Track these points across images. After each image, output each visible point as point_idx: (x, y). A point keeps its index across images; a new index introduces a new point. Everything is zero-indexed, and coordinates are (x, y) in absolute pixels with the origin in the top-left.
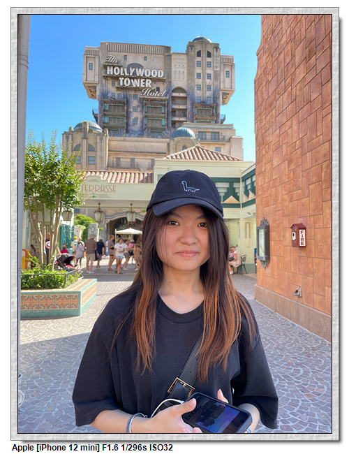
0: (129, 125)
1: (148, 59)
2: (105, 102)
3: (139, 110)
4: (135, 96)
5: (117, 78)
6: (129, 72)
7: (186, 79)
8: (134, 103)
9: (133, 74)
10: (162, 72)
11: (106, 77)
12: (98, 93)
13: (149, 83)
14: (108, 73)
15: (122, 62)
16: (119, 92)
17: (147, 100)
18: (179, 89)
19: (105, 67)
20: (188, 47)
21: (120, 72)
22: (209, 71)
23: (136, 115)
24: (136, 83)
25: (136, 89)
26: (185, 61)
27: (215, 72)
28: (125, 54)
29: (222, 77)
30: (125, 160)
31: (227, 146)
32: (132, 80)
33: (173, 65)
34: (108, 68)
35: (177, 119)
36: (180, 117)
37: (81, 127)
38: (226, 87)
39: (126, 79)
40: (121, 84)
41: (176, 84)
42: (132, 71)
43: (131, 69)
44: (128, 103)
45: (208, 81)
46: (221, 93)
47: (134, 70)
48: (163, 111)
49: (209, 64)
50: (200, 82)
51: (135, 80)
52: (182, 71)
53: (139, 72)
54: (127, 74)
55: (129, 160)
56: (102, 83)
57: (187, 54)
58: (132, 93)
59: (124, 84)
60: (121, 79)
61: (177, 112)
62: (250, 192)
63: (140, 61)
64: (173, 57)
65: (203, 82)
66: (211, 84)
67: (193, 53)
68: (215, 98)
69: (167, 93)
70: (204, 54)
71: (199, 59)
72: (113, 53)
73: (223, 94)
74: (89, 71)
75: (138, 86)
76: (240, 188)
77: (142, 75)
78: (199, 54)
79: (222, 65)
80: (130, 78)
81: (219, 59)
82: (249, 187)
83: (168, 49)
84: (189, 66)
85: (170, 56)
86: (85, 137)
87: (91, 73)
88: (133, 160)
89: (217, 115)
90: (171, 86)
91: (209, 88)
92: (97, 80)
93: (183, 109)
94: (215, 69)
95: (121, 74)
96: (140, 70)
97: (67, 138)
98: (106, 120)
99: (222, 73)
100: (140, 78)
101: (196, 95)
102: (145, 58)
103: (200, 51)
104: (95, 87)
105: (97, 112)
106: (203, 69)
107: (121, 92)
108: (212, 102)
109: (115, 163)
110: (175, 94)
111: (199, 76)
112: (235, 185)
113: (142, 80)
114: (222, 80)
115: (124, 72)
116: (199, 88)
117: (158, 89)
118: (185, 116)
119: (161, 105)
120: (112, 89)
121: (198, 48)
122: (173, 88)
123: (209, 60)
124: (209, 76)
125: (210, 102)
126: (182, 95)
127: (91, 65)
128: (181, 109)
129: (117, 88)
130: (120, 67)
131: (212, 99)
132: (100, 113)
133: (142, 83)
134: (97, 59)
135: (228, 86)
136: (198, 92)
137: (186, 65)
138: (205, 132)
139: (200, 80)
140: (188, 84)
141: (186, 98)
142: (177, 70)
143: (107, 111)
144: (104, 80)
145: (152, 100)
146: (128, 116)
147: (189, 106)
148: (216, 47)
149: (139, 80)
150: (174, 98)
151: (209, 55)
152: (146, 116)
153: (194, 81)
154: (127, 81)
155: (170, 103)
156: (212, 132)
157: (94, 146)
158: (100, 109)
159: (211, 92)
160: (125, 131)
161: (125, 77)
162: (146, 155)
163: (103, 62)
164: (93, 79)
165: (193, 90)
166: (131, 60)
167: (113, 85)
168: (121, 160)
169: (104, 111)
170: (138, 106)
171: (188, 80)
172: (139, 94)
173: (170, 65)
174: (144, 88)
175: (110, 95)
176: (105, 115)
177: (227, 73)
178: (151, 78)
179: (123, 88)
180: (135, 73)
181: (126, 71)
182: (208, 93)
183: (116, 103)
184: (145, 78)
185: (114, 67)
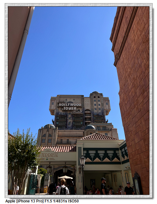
0: (67, 125)
2: (57, 116)
3: (71, 118)
4: (70, 114)
5: (63, 107)
7: (90, 106)
8: (70, 116)
9: (69, 105)
10: (81, 104)
11: (59, 107)
12: (55, 113)
13: (75, 108)
15: (65, 102)
17: (75, 114)
18: (88, 110)
19: (58, 103)
20: (90, 95)
21: (64, 105)
22: (99, 103)
23: (70, 121)
24: (70, 109)
25: (70, 111)
26: (90, 100)
27: (102, 103)
29: (105, 105)
30: (65, 140)
31: (110, 132)
33: (85, 102)
34: (60, 104)
35: (87, 122)
36: (88, 121)
37: (47, 127)
41: (86, 108)
42: (69, 104)
44: (67, 116)
45: (99, 107)
46: (105, 111)
48: (81, 119)
49: (99, 101)
51: (70, 107)
52: (88, 103)
53: (72, 105)
55: (66, 140)
56: (57, 109)
57: (90, 97)
58: (69, 112)
59: (65, 109)
60: (64, 107)
61: (87, 119)
62: (125, 156)
63: (72, 101)
64: (85, 99)
66: (101, 107)
67: (92, 97)
68: (103, 113)
69: (83, 111)
70: (97, 97)
71: (95, 99)
74: (52, 105)
76: (119, 153)
78: (95, 97)
79: (104, 101)
80: (68, 107)
81: (103, 98)
82: (124, 153)
83: (83, 96)
84: (91, 101)
85: (83, 98)
86: (48, 131)
87: (53, 106)
88: (68, 140)
89: (105, 119)
90: (84, 109)
91: (100, 109)
92: (55, 108)
93: (89, 118)
97: (40, 131)
98: (58, 123)
99: (105, 104)
100: (72, 106)
101: (95, 112)
102: (74, 100)
104: (54, 111)
105: (54, 120)
106: (97, 102)
109: (60, 141)
110: (86, 112)
111: (95, 105)
112: (117, 152)
114: (105, 106)
115: (66, 105)
116: (96, 109)
117: (79, 110)
118: (91, 120)
119: (80, 116)
120: (60, 111)
121: (94, 95)
123: (99, 99)
124: (99, 105)
126: (89, 112)
127: (53, 103)
128: (88, 118)
129: (63, 111)
131: (101, 113)
132: (55, 120)
133: (73, 108)
134: (55, 101)
135: (107, 108)
136: (95, 111)
137: (90, 101)
138: (100, 127)
139: (96, 106)
140: (91, 108)
141: (90, 113)
142: (87, 103)
143: (58, 120)
145: (76, 114)
146: (67, 121)
147: (92, 116)
148: (101, 94)
150: (85, 113)
151: (99, 97)
152: (74, 121)
153: (93, 107)
154: (67, 108)
155: (84, 115)
156: (103, 127)
157: (51, 134)
158: (55, 119)
159: (101, 111)
160: (65, 127)
162: (74, 138)
164: (53, 108)
165: (93, 110)
166: (68, 100)
167: (61, 109)
168: (63, 140)
169: (57, 119)
170: (71, 117)
171: (91, 107)
175: (60, 113)
176: (57, 121)
177: (107, 103)
178: (76, 106)
179: (65, 111)
180: (70, 105)
181: (66, 104)
182: (100, 111)
183: (62, 116)
184: (74, 106)
185: (62, 103)
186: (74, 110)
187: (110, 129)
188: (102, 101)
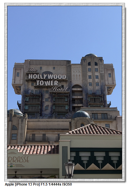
0: (42, 111)
1: (56, 69)
2: (26, 96)
3: (49, 100)
4: (47, 92)
5: (35, 81)
6: (43, 77)
7: (81, 79)
8: (46, 96)
10: (65, 76)
11: (28, 81)
12: (22, 90)
13: (56, 83)
14: (29, 78)
15: (39, 71)
16: (36, 89)
17: (55, 93)
18: (77, 86)
19: (28, 74)
20: (82, 60)
22: (97, 74)
23: (48, 104)
25: (48, 87)
26: (81, 69)
27: (101, 74)
28: (41, 66)
29: (106, 77)
30: (39, 135)
31: (114, 123)
32: (45, 82)
34: (29, 75)
35: (76, 105)
36: (78, 104)
37: (9, 113)
38: (109, 83)
39: (41, 81)
40: (38, 84)
41: (74, 83)
43: (44, 75)
44: (42, 96)
45: (97, 80)
46: (106, 87)
47: (46, 75)
48: (66, 100)
49: (96, 70)
50: (91, 81)
51: (47, 82)
52: (78, 74)
53: (50, 77)
54: (41, 78)
55: (42, 135)
57: (82, 64)
58: (45, 89)
60: (38, 81)
61: (76, 101)
63: (51, 69)
64: (72, 66)
65: (93, 81)
66: (99, 81)
67: (85, 64)
68: (102, 91)
69: (69, 88)
70: (93, 64)
71: (90, 67)
72: (33, 66)
73: (108, 88)
74: (16, 77)
75: (49, 85)
77: (52, 78)
78: (89, 64)
79: (106, 70)
80: (44, 80)
81: (103, 66)
83: (69, 62)
84: (83, 71)
85: (70, 66)
86: (11, 120)
87: (18, 79)
88: (44, 135)
89: (105, 101)
90: (71, 84)
91: (97, 84)
92: (21, 82)
93: (80, 99)
94: (101, 73)
95: (38, 78)
96: (50, 75)
98: (27, 108)
99: (106, 75)
100: (51, 80)
101: (89, 89)
102: (54, 68)
103: (90, 62)
104: (20, 87)
105: (20, 103)
106: (92, 73)
107: (38, 90)
108: (100, 93)
109: (31, 138)
110: (74, 89)
111: (90, 77)
113: (52, 81)
114: (106, 79)
116: (90, 84)
117: (63, 86)
118: (82, 103)
119: (65, 96)
120: (31, 88)
121: (89, 60)
122: (73, 85)
123: (96, 67)
124: (97, 77)
125: (99, 93)
126: (79, 89)
127: (18, 74)
128: (78, 99)
129: (35, 87)
130: (37, 74)
131: (100, 91)
132: (22, 103)
133: (52, 83)
134: (22, 70)
136: (90, 87)
137: (81, 71)
138: (97, 113)
140: (83, 82)
141: (82, 91)
142: (75, 74)
143: (27, 102)
144: (26, 83)
145: (58, 93)
146: (42, 104)
147: (84, 96)
148: (101, 59)
149: (49, 81)
150: (73, 92)
151: (96, 64)
152: (54, 104)
153: (87, 81)
155: (71, 95)
156: (101, 113)
157: (17, 126)
158: (23, 100)
159: (99, 87)
160: (39, 115)
161: (40, 80)
162: (54, 131)
163: (26, 71)
164: (19, 82)
165: (87, 86)
166: (45, 69)
167: (32, 85)
168: (36, 135)
169: (25, 102)
170: (49, 98)
171: (83, 80)
172: (50, 90)
173: (71, 71)
174: (53, 86)
175: (30, 91)
176: (26, 104)
177: (110, 74)
178: (58, 80)
179: (39, 87)
180: (47, 77)
181: (41, 76)
182: (97, 88)
183: (34, 97)
184: (54, 80)
185: (33, 74)
186: (54, 86)
187: (113, 117)
188: (102, 71)
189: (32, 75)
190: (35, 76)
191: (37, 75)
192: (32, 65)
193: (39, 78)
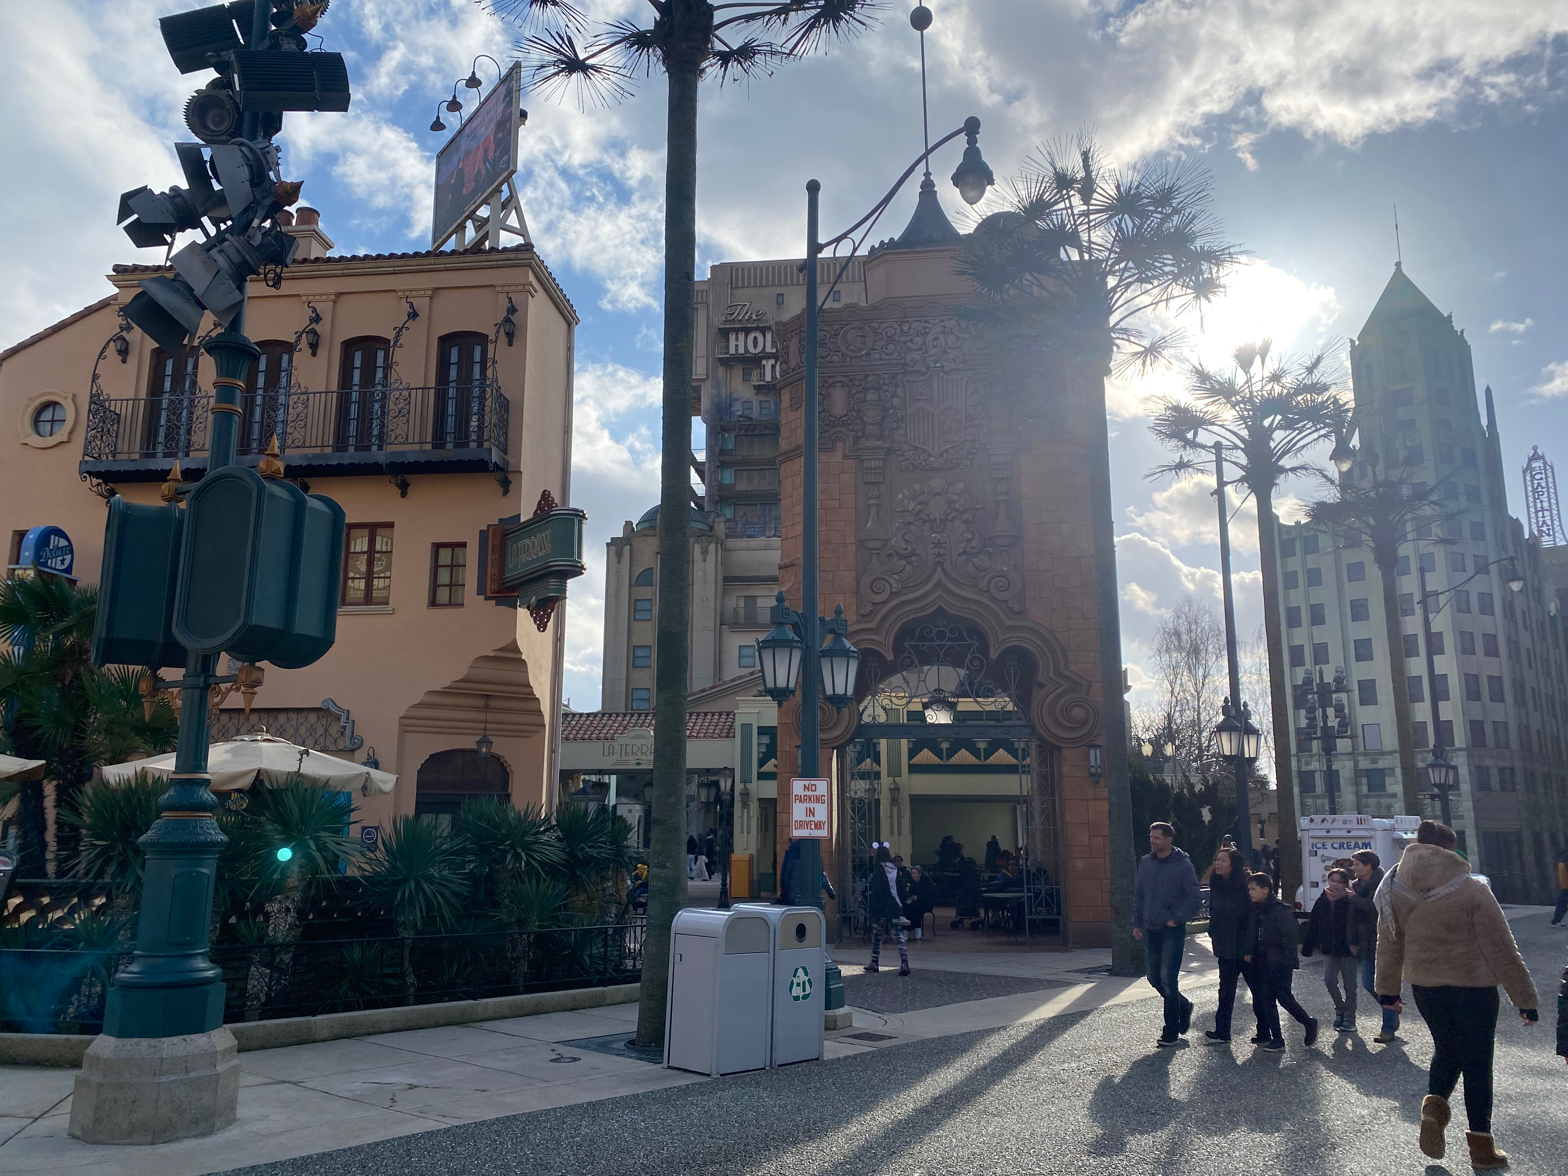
2: (724, 429)
5: (756, 362)
11: (727, 362)
12: (704, 405)
14: (732, 351)
15: (770, 317)
16: (762, 399)
19: (724, 334)
21: (763, 343)
28: (780, 291)
34: (732, 336)
37: (654, 522)
40: (768, 378)
56: (716, 378)
60: (768, 364)
72: (747, 293)
92: (700, 369)
97: (619, 555)
98: (728, 477)
104: (697, 390)
107: (766, 399)
120: (743, 392)
129: (758, 388)
130: (763, 331)
132: (712, 458)
143: (730, 452)
144: (721, 369)
158: (712, 449)
163: (718, 321)
166: (796, 305)
167: (746, 378)
169: (722, 452)
175: (737, 409)
176: (724, 464)
183: (754, 430)
185: (747, 331)
189: (742, 337)
190: (755, 338)
191: (764, 336)
192: (743, 287)
193: (774, 351)
